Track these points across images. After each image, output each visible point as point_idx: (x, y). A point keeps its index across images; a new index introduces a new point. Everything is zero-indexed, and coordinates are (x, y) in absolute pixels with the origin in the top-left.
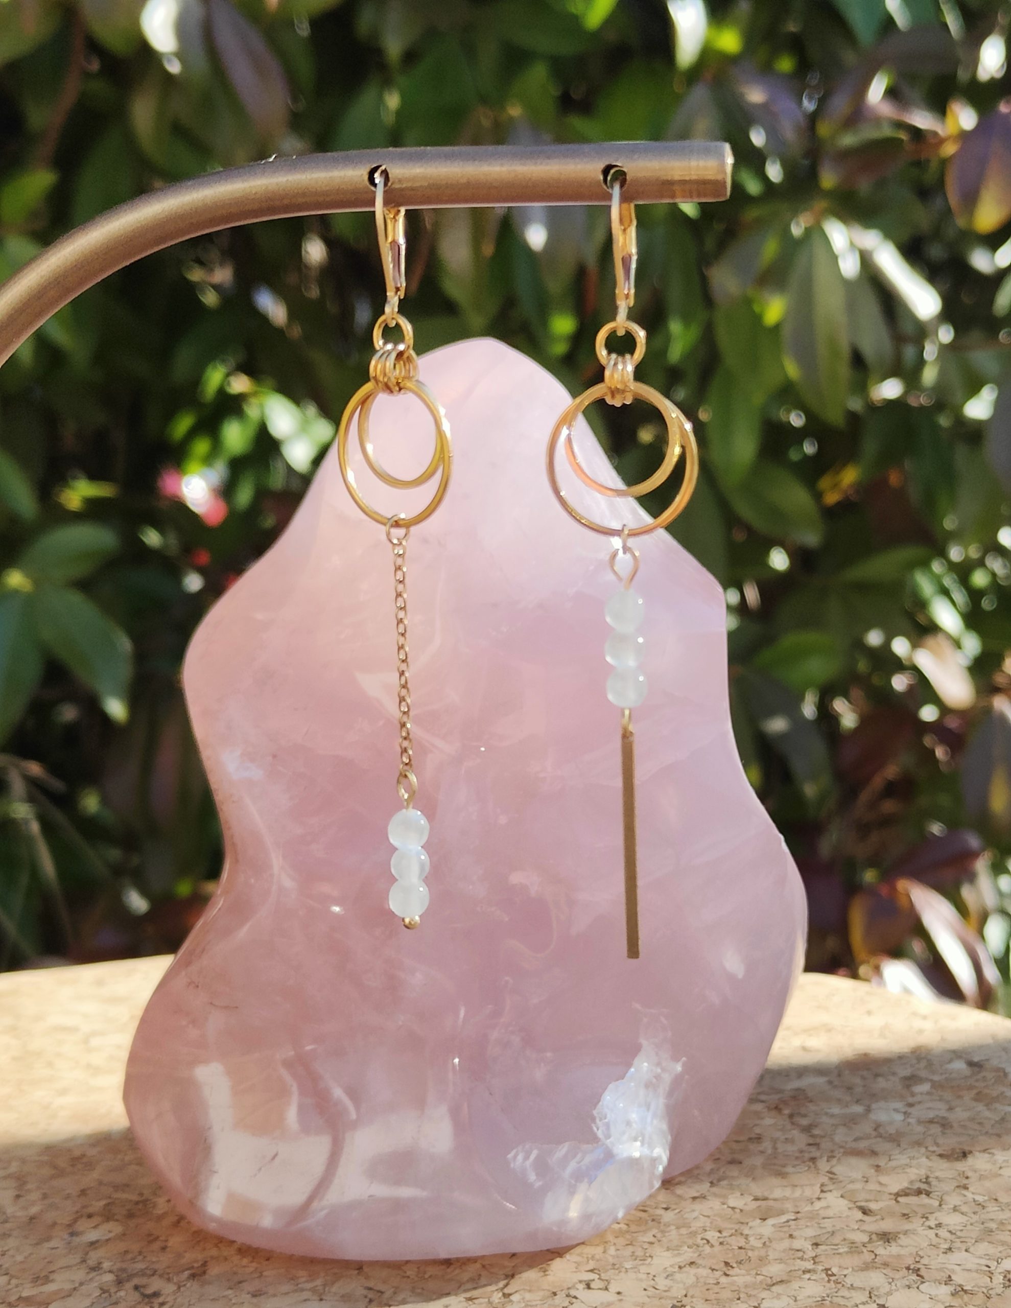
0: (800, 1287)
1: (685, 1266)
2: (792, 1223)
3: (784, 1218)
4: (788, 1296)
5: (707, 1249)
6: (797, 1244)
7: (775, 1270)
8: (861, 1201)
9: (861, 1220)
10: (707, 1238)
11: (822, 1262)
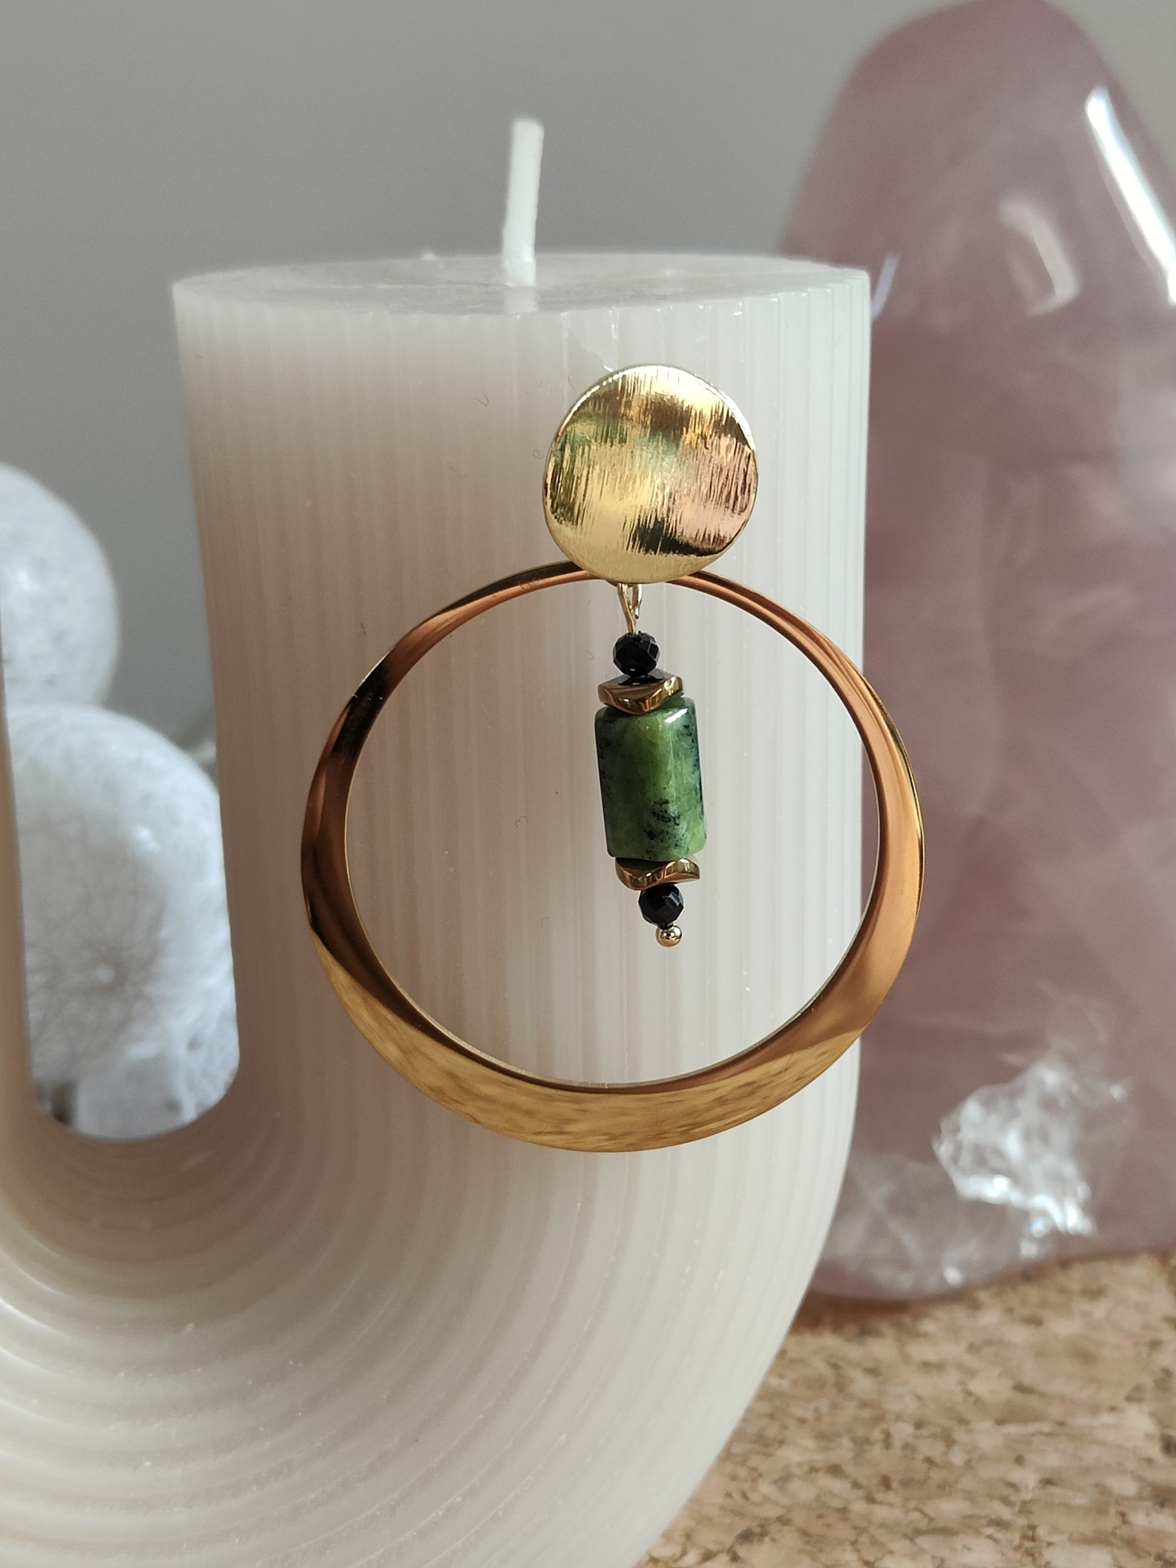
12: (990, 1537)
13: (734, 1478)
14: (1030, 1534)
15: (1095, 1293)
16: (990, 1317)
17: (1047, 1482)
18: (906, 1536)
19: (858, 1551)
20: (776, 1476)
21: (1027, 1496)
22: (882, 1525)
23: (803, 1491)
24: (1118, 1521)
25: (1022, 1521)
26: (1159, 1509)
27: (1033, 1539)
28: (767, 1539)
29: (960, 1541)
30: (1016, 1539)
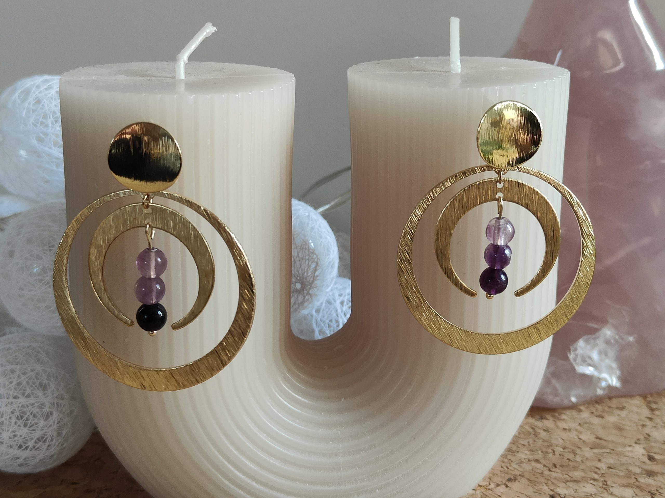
0: (583, 486)
1: (531, 461)
2: (605, 454)
3: (603, 451)
4: (573, 489)
5: (551, 456)
6: (599, 465)
7: (577, 474)
8: (652, 453)
9: (644, 462)
10: (555, 450)
11: (605, 477)
12: (592, 484)
13: (503, 462)
14: (605, 483)
15: (621, 408)
16: (585, 415)
17: (610, 468)
18: (564, 482)
19: (548, 486)
20: (517, 462)
21: (604, 472)
22: (555, 479)
23: (527, 467)
24: (635, 481)
25: (602, 479)
26: (649, 478)
27: (607, 485)
28: (516, 481)
29: (581, 485)
30: (601, 484)
